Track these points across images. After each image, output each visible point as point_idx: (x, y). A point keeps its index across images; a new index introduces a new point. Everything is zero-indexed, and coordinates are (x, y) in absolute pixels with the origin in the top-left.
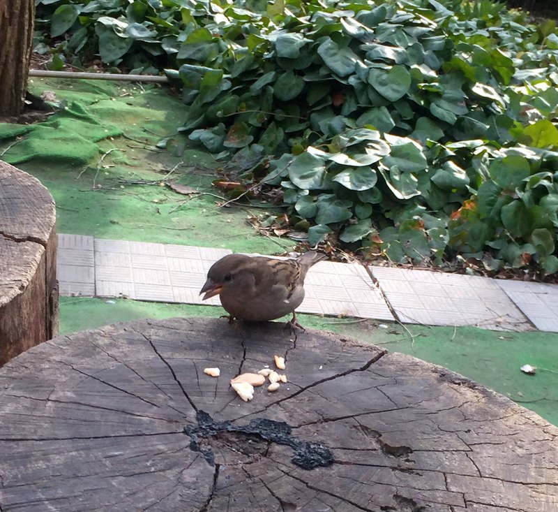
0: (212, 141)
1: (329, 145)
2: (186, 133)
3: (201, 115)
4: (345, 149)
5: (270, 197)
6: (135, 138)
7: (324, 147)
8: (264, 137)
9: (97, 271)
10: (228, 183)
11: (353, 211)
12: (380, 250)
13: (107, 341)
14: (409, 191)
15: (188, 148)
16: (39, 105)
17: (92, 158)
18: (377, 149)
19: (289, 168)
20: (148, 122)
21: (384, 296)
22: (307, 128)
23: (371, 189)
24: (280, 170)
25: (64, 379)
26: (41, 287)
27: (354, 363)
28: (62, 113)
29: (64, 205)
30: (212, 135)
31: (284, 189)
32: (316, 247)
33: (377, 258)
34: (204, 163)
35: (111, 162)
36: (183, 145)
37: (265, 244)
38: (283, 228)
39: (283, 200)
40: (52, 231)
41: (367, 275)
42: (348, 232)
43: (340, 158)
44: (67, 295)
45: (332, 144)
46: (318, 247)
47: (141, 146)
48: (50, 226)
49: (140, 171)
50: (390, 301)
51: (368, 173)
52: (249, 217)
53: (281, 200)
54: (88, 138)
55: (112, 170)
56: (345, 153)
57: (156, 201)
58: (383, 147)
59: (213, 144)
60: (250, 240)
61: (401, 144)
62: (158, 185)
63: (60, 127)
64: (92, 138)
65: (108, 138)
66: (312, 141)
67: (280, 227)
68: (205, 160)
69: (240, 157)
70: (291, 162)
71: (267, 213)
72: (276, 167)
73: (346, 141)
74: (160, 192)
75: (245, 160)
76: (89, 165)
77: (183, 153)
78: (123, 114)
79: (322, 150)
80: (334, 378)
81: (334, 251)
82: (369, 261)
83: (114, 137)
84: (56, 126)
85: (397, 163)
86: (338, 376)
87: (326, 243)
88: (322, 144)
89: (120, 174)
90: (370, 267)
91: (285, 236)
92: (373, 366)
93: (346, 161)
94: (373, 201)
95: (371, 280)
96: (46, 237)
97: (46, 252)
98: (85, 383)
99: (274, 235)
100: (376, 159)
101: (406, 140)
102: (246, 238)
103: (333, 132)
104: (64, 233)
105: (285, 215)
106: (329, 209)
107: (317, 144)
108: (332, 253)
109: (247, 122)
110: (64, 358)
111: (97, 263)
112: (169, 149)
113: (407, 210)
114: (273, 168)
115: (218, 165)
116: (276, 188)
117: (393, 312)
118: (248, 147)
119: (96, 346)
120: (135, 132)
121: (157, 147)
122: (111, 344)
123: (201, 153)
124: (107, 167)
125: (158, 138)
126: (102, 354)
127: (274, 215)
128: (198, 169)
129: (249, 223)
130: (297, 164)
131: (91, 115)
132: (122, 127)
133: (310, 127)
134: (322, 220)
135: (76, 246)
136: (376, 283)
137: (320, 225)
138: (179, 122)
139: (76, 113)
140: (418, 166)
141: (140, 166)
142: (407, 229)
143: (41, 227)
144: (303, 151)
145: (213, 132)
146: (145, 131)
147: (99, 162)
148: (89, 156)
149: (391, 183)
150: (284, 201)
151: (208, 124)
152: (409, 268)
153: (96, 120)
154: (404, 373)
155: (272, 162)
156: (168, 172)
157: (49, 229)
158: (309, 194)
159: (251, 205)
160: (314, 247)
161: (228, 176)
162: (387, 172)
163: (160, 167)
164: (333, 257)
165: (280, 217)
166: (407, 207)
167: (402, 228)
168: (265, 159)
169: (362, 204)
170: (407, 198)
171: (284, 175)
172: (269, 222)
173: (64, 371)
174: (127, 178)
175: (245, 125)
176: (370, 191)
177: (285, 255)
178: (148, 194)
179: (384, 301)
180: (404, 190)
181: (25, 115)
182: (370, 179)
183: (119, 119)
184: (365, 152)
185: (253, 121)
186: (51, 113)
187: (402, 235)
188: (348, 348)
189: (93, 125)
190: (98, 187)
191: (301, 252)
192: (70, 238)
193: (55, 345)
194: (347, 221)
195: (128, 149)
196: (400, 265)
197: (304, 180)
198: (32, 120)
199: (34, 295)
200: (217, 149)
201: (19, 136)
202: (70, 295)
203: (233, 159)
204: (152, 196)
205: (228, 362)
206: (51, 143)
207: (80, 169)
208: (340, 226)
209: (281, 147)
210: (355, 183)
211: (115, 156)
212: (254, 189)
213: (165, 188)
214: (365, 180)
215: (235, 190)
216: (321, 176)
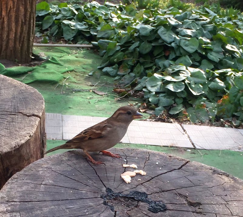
0: (112, 72)
1: (163, 73)
2: (101, 69)
3: (106, 62)
4: (171, 74)
5: (138, 95)
6: (79, 71)
7: (161, 73)
8: (135, 69)
9: (63, 129)
10: (119, 90)
11: (175, 101)
12: (187, 117)
13: (67, 158)
14: (199, 92)
15: (102, 75)
16: (38, 58)
17: (61, 80)
18: (184, 74)
19: (146, 83)
20: (84, 64)
21: (189, 137)
23: (182, 91)
24: (142, 84)
25: (48, 175)
26: (38, 136)
27: (175, 166)
28: (48, 61)
29: (49, 101)
30: (113, 70)
31: (144, 92)
33: (185, 121)
34: (109, 82)
35: (69, 82)
36: (100, 74)
38: (144, 109)
40: (43, 112)
41: (181, 128)
42: (173, 110)
43: (169, 78)
44: (50, 139)
45: (165, 72)
46: (160, 117)
47: (82, 75)
48: (42, 109)
49: (82, 86)
50: (191, 139)
51: (181, 84)
52: (129, 104)
53: (143, 97)
54: (59, 72)
55: (69, 85)
56: (171, 76)
57: (89, 98)
58: (187, 73)
59: (113, 73)
61: (195, 71)
62: (89, 91)
63: (47, 67)
64: (61, 72)
65: (68, 72)
66: (156, 71)
67: (142, 108)
68: (109, 80)
69: (125, 79)
70: (147, 80)
71: (137, 103)
72: (140, 83)
73: (171, 70)
74: (90, 94)
75: (127, 80)
76: (59, 84)
77: (100, 78)
78: (74, 61)
79: (161, 75)
80: (166, 173)
82: (182, 122)
83: (70, 71)
84: (45, 67)
85: (193, 80)
86: (168, 172)
87: (163, 115)
89: (72, 87)
90: (182, 125)
91: (145, 112)
92: (183, 167)
93: (171, 79)
94: (183, 96)
95: (183, 130)
96: (40, 114)
97: (40, 121)
98: (57, 176)
99: (140, 112)
100: (184, 78)
101: (197, 70)
103: (165, 67)
104: (49, 113)
105: (145, 103)
106: (164, 100)
107: (158, 72)
108: (166, 119)
109: (127, 64)
110: (49, 166)
111: (63, 125)
112: (93, 76)
113: (198, 100)
114: (139, 83)
115: (114, 82)
116: (141, 92)
117: (193, 144)
118: (128, 74)
119: (62, 161)
120: (79, 69)
121: (89, 75)
122: (68, 160)
123: (108, 77)
124: (67, 84)
125: (89, 71)
126: (65, 164)
127: (140, 103)
128: (107, 84)
130: (149, 81)
131: (60, 62)
132: (74, 67)
133: (155, 65)
134: (161, 105)
135: (54, 118)
136: (185, 132)
137: (160, 107)
138: (98, 64)
139: (54, 62)
140: (203, 81)
141: (81, 83)
142: (198, 108)
143: (38, 110)
144: (152, 76)
145: (113, 68)
146: (83, 68)
147: (64, 82)
148: (59, 79)
149: (191, 88)
150: (144, 97)
151: (111, 65)
152: (199, 125)
153: (62, 64)
154: (197, 170)
155: (139, 80)
156: (93, 86)
158: (155, 94)
159: (130, 99)
160: (158, 117)
161: (120, 87)
162: (189, 84)
163: (90, 83)
164: (166, 121)
165: (143, 104)
166: (198, 98)
167: (196, 108)
168: (136, 79)
169: (178, 98)
170: (198, 94)
171: (144, 86)
172: (138, 106)
173: (48, 171)
174: (76, 89)
176: (182, 92)
177: (145, 120)
178: (85, 95)
179: (189, 139)
180: (197, 91)
181: (32, 63)
182: (182, 87)
183: (72, 64)
184: (179, 75)
185: (130, 63)
186: (43, 62)
187: (196, 111)
188: (173, 160)
189: (61, 66)
190: (63, 93)
191: (152, 119)
192: (51, 115)
193: (44, 160)
194: (172, 105)
195: (76, 76)
196: (195, 124)
197: (153, 88)
198: (34, 65)
199: (36, 139)
200: (115, 75)
201: (29, 72)
202: (52, 139)
203: (122, 80)
204: (87, 96)
205: (120, 166)
206: (43, 75)
207: (56, 85)
208: (169, 108)
209: (142, 74)
210: (175, 88)
211: (70, 79)
212: (131, 92)
213: (92, 92)
214: (179, 87)
215: (122, 93)
216: (160, 86)
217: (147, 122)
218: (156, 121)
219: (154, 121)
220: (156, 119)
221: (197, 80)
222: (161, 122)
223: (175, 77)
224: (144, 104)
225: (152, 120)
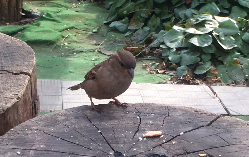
0: (122, 27)
1: (185, 24)
2: (108, 24)
3: (114, 15)
4: (194, 26)
5: (155, 54)
6: (81, 28)
7: (182, 25)
8: (150, 23)
9: (63, 98)
10: (132, 48)
11: (200, 58)
12: (217, 77)
13: (63, 118)
14: (230, 45)
15: (109, 32)
16: (29, 15)
17: (58, 40)
18: (211, 24)
19: (164, 38)
20: (87, 20)
21: (221, 101)
22: (172, 16)
23: (210, 45)
24: (159, 39)
25: (39, 138)
26: (29, 98)
27: (202, 123)
28: (42, 18)
29: (44, 65)
30: (122, 24)
31: (162, 49)
32: (181, 78)
33: (215, 82)
34: (118, 39)
35: (68, 42)
36: (107, 30)
37: (154, 78)
38: (163, 69)
39: (162, 55)
40: (34, 69)
41: (211, 91)
42: (199, 69)
43: (192, 31)
44: (47, 111)
45: (187, 24)
46: (183, 78)
47: (84, 32)
48: (32, 66)
49: (84, 45)
50: (224, 104)
51: (207, 37)
52: (144, 65)
53: (161, 55)
54: (56, 30)
55: (70, 45)
56: (194, 27)
57: (93, 60)
58: (215, 23)
59: (123, 28)
60: (145, 76)
61: (224, 21)
62: (94, 51)
63: (41, 25)
64: (57, 30)
65: (66, 29)
66: (176, 23)
67: (161, 68)
68: (119, 37)
69: (137, 34)
70: (165, 34)
71: (153, 62)
72: (157, 38)
73: (194, 21)
74: (96, 55)
75: (140, 36)
76: (56, 44)
77: (106, 34)
78: (74, 17)
79: (182, 27)
80: (191, 130)
81: (191, 80)
82: (211, 84)
83: (69, 28)
84: (38, 25)
85: (222, 32)
86: (194, 129)
87: (187, 76)
88: (181, 24)
89: (73, 47)
90: (212, 87)
91: (164, 73)
92: (213, 124)
93: (195, 32)
94: (211, 51)
95: (213, 93)
96: (30, 72)
97: (31, 80)
98: (51, 140)
99: (158, 73)
100: (211, 30)
101: (227, 19)
102: (143, 76)
103: (186, 17)
104: (45, 79)
105: (164, 62)
106: (187, 57)
107: (179, 24)
108: (191, 81)
109: (140, 16)
111: (63, 94)
112: (99, 32)
113: (230, 55)
114: (155, 38)
115: (125, 39)
116: (158, 49)
117: (226, 109)
118: (141, 29)
119: (57, 121)
120: (81, 25)
121: (93, 32)
122: (65, 119)
123: (116, 33)
124: (66, 44)
125: (93, 28)
126: (61, 124)
127: (157, 63)
128: (115, 42)
129: (144, 68)
130: (168, 35)
131: (57, 18)
132: (74, 24)
133: (174, 16)
134: (184, 64)
135: (51, 85)
136: (216, 95)
137: (183, 66)
138: (104, 19)
139: (49, 18)
140: (234, 32)
141: (84, 42)
142: (230, 66)
143: (28, 67)
144: (171, 28)
145: (122, 23)
146: (86, 24)
147: (62, 41)
148: (57, 39)
149: (220, 41)
150: (163, 55)
151: (119, 18)
152: (233, 86)
153: (60, 21)
154: (231, 126)
155: (155, 35)
156: (99, 44)
157: (32, 68)
158: (176, 50)
159: (145, 58)
160: (180, 78)
161: (132, 44)
162: (218, 36)
163: (95, 42)
164: (191, 83)
165: (161, 63)
166: (230, 53)
167: (228, 65)
168: (151, 34)
169: (205, 54)
170: (229, 49)
171: (161, 42)
172: (155, 66)
173: (40, 134)
174: (77, 49)
176: (209, 47)
177: (164, 83)
178: (89, 56)
179: (221, 104)
180: (228, 45)
181: (22, 21)
182: (209, 40)
183: (71, 19)
184: (204, 27)
185: (143, 15)
186: (35, 19)
187: (228, 69)
188: (199, 115)
189: (58, 23)
190: (62, 55)
191: (173, 81)
192: (48, 81)
194: (197, 63)
195: (77, 34)
196: (228, 85)
197: (172, 43)
198: (26, 23)
200: (125, 31)
201: (19, 31)
202: (49, 111)
203: (134, 35)
204: (91, 57)
206: (36, 34)
207: (52, 46)
208: (194, 66)
209: (159, 27)
210: (200, 43)
211: (70, 38)
212: (146, 50)
213: (97, 53)
214: (206, 41)
215: (135, 51)
216: (181, 40)
217: (168, 85)
218: (178, 83)
219: (176, 83)
220: (179, 81)
221: (227, 31)
222: (185, 84)
223: (200, 28)
224: (163, 63)
225: (174, 83)
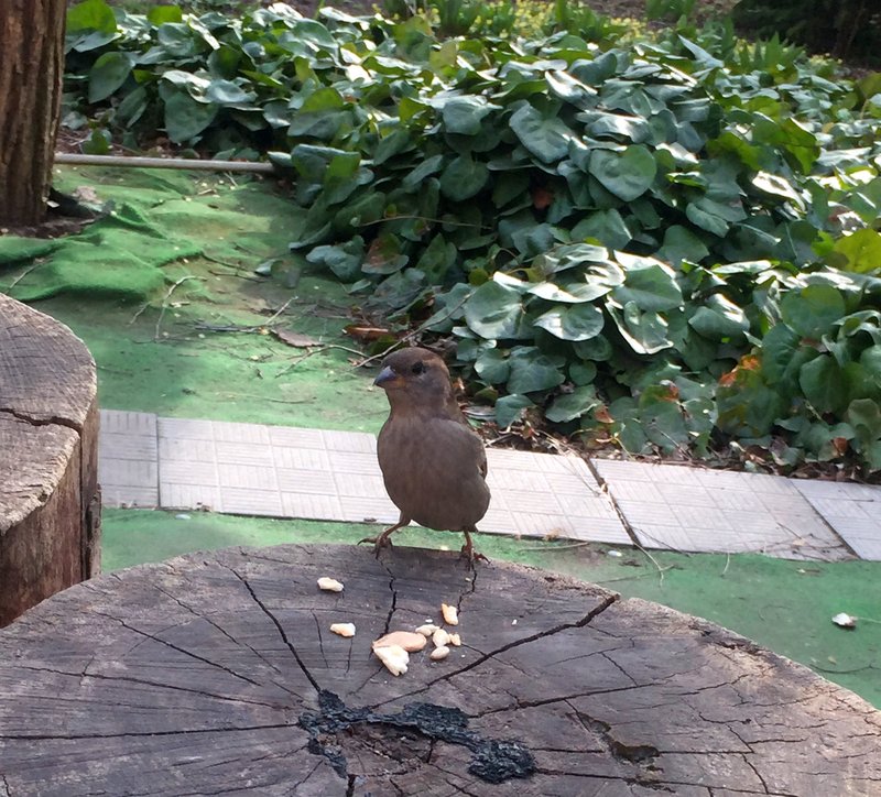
0: (343, 264)
1: (527, 270)
2: (302, 252)
3: (325, 223)
4: (554, 276)
6: (222, 259)
7: (519, 272)
8: (426, 257)
9: (162, 469)
10: (368, 330)
11: (566, 373)
12: (609, 434)
13: (177, 582)
14: (655, 342)
15: (307, 275)
16: (70, 208)
17: (154, 291)
18: (604, 276)
19: (465, 306)
20: (242, 234)
21: (616, 506)
22: (493, 243)
23: (595, 337)
24: (451, 310)
25: (109, 641)
26: (73, 495)
27: (566, 616)
28: (107, 220)
29: (110, 365)
30: (344, 255)
31: (457, 338)
32: (509, 429)
33: (604, 447)
34: (330, 298)
35: (183, 297)
36: (298, 270)
39: (455, 357)
40: (91, 409)
41: (589, 473)
42: (560, 406)
43: (546, 291)
44: (113, 506)
45: (533, 268)
46: (512, 430)
47: (232, 271)
48: (87, 400)
49: (231, 311)
50: (625, 513)
51: (588, 313)
53: (453, 357)
54: (148, 259)
55: (186, 309)
56: (554, 282)
57: (255, 358)
58: (614, 273)
59: (345, 268)
61: (641, 268)
62: (258, 332)
63: (106, 242)
64: (154, 260)
65: (180, 259)
66: (500, 264)
68: (332, 293)
69: (388, 289)
70: (468, 296)
72: (444, 305)
73: (554, 263)
74: (262, 345)
75: (395, 294)
76: (149, 303)
77: (297, 282)
78: (203, 222)
79: (517, 277)
80: (535, 638)
81: (535, 436)
82: (592, 451)
83: (188, 257)
84: (96, 241)
85: (635, 298)
86: (542, 635)
87: (524, 424)
88: (517, 267)
89: (197, 315)
90: (593, 461)
92: (596, 619)
93: (555, 295)
94: (598, 356)
95: (595, 481)
96: (81, 418)
97: (81, 442)
98: (142, 648)
100: (602, 291)
101: (649, 262)
103: (534, 250)
104: (110, 407)
105: (459, 379)
106: (528, 369)
107: (510, 267)
108: (534, 439)
109: (398, 235)
110: (110, 608)
111: (162, 455)
112: (274, 276)
113: (652, 370)
114: (440, 305)
115: (350, 302)
116: (445, 338)
117: (630, 531)
118: (399, 273)
119: (161, 590)
120: (222, 250)
121: (256, 273)
122: (183, 587)
123: (326, 282)
124: (178, 305)
125: (258, 260)
126: (169, 602)
128: (321, 307)
130: (477, 300)
131: (152, 224)
132: (202, 242)
133: (499, 242)
134: (518, 387)
135: (128, 428)
136: (603, 486)
137: (515, 395)
138: (291, 235)
139: (129, 221)
140: (669, 302)
141: (229, 303)
142: (651, 401)
143: (73, 402)
144: (486, 280)
145: (345, 250)
146: (238, 248)
147: (166, 297)
148: (149, 288)
149: (626, 329)
150: (458, 358)
151: (337, 237)
152: (654, 462)
153: (161, 233)
154: (645, 630)
155: (439, 296)
156: (273, 312)
157: (86, 406)
158: (497, 347)
160: (505, 429)
161: (369, 318)
162: (620, 312)
163: (261, 304)
164: (535, 446)
166: (651, 366)
167: (642, 399)
168: (427, 291)
169: (580, 362)
170: (651, 352)
171: (457, 317)
173: (110, 628)
174: (209, 323)
175: (397, 240)
176: (594, 341)
178: (242, 347)
179: (616, 513)
180: (647, 340)
181: (49, 225)
182: (594, 322)
183: (196, 231)
184: (584, 281)
185: (408, 233)
186: (88, 221)
187: (644, 411)
188: (558, 592)
189: (155, 240)
190: (163, 337)
192: (118, 416)
193: (95, 588)
194: (557, 388)
195: (210, 277)
196: (641, 458)
197: (489, 325)
198: (58, 233)
199: (63, 509)
200: (351, 276)
201: (39, 257)
202: (119, 507)
203: (377, 292)
204: (249, 350)
205: (368, 612)
206: (89, 269)
207: (135, 308)
208: (547, 397)
209: (453, 273)
210: (568, 327)
211: (190, 288)
212: (410, 339)
213: (269, 338)
214: (584, 325)
215: (379, 341)
216: (515, 318)
218: (499, 445)
219: (493, 444)
220: (500, 438)
221: (647, 298)
222: (517, 448)
223: (569, 286)
224: (457, 381)
